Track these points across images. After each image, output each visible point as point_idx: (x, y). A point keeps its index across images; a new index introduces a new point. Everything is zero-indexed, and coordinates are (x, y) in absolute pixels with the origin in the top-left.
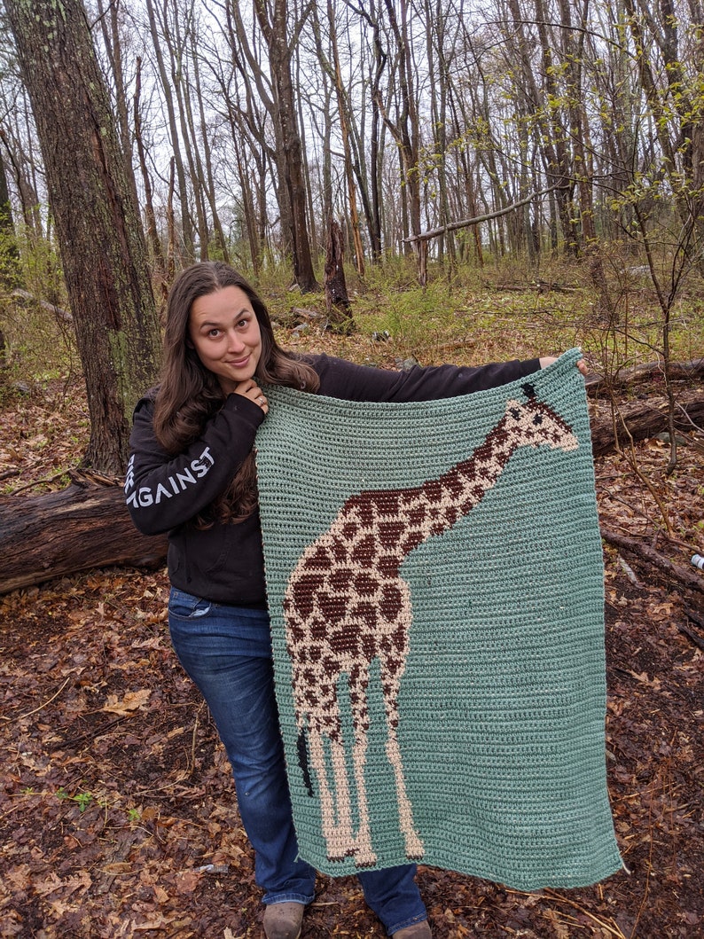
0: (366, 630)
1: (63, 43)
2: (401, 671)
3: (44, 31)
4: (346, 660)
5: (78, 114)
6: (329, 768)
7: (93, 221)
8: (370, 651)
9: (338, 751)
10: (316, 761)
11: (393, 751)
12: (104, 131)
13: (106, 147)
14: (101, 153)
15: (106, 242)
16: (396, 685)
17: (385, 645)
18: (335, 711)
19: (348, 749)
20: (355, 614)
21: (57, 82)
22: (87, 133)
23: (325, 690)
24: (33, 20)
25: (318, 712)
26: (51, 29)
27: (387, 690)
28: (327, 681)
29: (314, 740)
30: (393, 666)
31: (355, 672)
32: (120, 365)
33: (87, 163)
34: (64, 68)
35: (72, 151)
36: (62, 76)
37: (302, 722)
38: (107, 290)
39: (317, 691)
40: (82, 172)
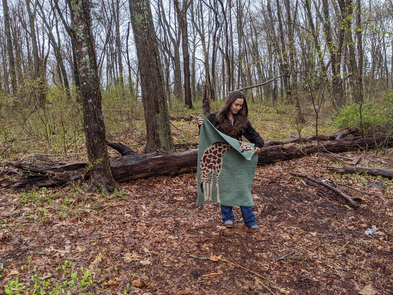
0: (214, 165)
1: (148, 32)
2: (220, 172)
3: (144, 29)
4: (210, 170)
5: (151, 52)
6: (206, 187)
7: (153, 82)
8: (214, 168)
9: (207, 184)
10: (204, 187)
11: (217, 185)
12: (157, 57)
13: (158, 62)
14: (157, 63)
15: (157, 88)
16: (219, 174)
17: (217, 167)
18: (208, 178)
19: (209, 184)
20: (212, 162)
21: (146, 43)
22: (154, 57)
23: (206, 175)
24: (141, 26)
25: (205, 179)
26: (146, 29)
27: (217, 175)
28: (207, 174)
29: (204, 183)
30: (218, 171)
31: (212, 172)
32: (159, 123)
33: (153, 66)
34: (148, 39)
35: (149, 62)
36: (147, 41)
37: (202, 181)
38: (156, 102)
39: (205, 175)
40: (151, 68)
